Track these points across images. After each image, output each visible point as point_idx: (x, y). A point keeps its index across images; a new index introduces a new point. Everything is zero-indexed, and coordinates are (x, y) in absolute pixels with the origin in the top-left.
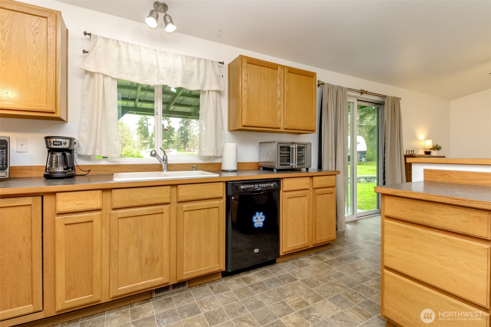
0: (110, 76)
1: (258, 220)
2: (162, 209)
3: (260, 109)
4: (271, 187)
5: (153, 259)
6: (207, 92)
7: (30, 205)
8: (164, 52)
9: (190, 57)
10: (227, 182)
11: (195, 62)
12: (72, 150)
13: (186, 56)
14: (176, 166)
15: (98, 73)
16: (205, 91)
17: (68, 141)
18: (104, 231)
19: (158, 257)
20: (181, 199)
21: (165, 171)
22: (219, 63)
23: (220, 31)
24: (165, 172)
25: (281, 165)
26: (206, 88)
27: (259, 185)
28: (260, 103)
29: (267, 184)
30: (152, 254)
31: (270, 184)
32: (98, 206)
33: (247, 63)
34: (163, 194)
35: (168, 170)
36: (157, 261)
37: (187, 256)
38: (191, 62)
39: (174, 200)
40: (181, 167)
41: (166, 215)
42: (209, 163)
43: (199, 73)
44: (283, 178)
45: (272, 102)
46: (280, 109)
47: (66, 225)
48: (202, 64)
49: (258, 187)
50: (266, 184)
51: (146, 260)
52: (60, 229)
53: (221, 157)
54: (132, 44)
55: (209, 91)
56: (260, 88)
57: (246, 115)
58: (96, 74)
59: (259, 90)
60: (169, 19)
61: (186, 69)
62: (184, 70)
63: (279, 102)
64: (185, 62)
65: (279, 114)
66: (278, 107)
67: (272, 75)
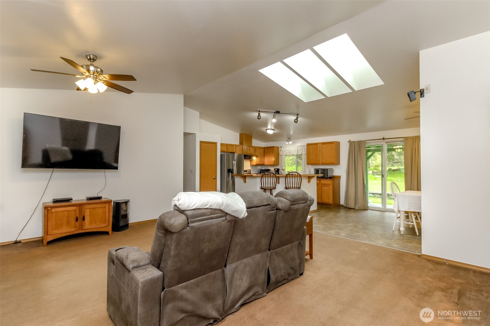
8: (292, 147)
22: (304, 145)
33: (308, 145)
54: (288, 146)
60: (290, 140)
61: (298, 149)
62: (297, 149)
63: (319, 155)
64: (298, 147)
65: (319, 159)
66: (319, 157)
67: (316, 147)
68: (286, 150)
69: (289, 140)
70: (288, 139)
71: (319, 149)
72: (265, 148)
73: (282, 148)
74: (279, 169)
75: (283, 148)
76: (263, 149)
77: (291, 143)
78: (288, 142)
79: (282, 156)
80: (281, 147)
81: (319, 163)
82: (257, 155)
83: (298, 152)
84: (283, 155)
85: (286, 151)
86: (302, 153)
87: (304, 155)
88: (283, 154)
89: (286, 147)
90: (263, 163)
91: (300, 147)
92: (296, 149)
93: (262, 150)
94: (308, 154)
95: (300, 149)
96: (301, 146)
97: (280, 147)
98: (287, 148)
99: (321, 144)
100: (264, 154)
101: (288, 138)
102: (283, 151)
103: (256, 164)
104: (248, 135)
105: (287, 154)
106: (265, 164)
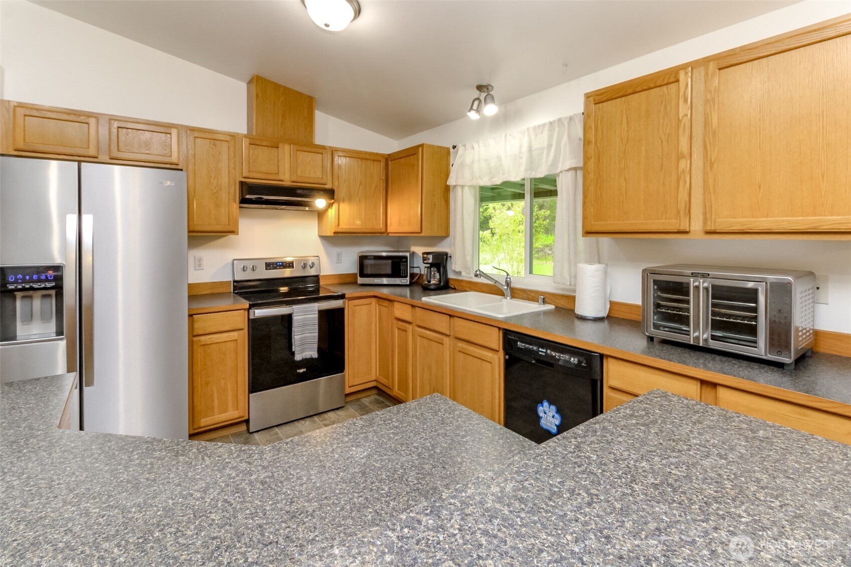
0: (467, 186)
1: (547, 418)
3: (626, 192)
4: (569, 363)
6: (562, 173)
7: (387, 307)
8: (510, 135)
10: (504, 331)
13: (535, 128)
14: (528, 293)
16: (560, 173)
17: (430, 257)
20: (456, 335)
21: (508, 298)
26: (560, 170)
27: (547, 351)
28: (625, 179)
29: (564, 356)
31: (570, 357)
32: (409, 319)
33: (595, 104)
35: (513, 297)
38: (541, 133)
39: (452, 334)
43: (549, 146)
44: (607, 356)
45: (661, 169)
47: (397, 328)
48: (556, 131)
49: (544, 354)
50: (563, 354)
52: (396, 331)
56: (625, 146)
57: (591, 210)
58: (458, 187)
59: (625, 151)
60: (490, 98)
61: (534, 147)
62: (530, 150)
63: (683, 164)
64: (533, 137)
65: (683, 196)
66: (681, 175)
67: (662, 101)
69: (483, 95)
70: (476, 93)
71: (684, 110)
72: (388, 159)
73: (457, 152)
74: (446, 254)
75: (461, 150)
76: (382, 164)
77: (491, 110)
78: (478, 111)
79: (459, 189)
80: (454, 147)
81: (684, 226)
82: (335, 189)
83: (532, 163)
84: (463, 187)
86: (554, 163)
87: (570, 174)
88: (460, 182)
89: (473, 140)
90: (382, 226)
91: (546, 133)
92: (525, 148)
93: (377, 170)
94: (591, 164)
95: (545, 144)
96: (551, 123)
98: (482, 148)
99: (700, 73)
100: (384, 185)
101: (480, 88)
102: (462, 165)
103: (337, 231)
104: (285, 88)
105: (479, 180)
106: (388, 231)
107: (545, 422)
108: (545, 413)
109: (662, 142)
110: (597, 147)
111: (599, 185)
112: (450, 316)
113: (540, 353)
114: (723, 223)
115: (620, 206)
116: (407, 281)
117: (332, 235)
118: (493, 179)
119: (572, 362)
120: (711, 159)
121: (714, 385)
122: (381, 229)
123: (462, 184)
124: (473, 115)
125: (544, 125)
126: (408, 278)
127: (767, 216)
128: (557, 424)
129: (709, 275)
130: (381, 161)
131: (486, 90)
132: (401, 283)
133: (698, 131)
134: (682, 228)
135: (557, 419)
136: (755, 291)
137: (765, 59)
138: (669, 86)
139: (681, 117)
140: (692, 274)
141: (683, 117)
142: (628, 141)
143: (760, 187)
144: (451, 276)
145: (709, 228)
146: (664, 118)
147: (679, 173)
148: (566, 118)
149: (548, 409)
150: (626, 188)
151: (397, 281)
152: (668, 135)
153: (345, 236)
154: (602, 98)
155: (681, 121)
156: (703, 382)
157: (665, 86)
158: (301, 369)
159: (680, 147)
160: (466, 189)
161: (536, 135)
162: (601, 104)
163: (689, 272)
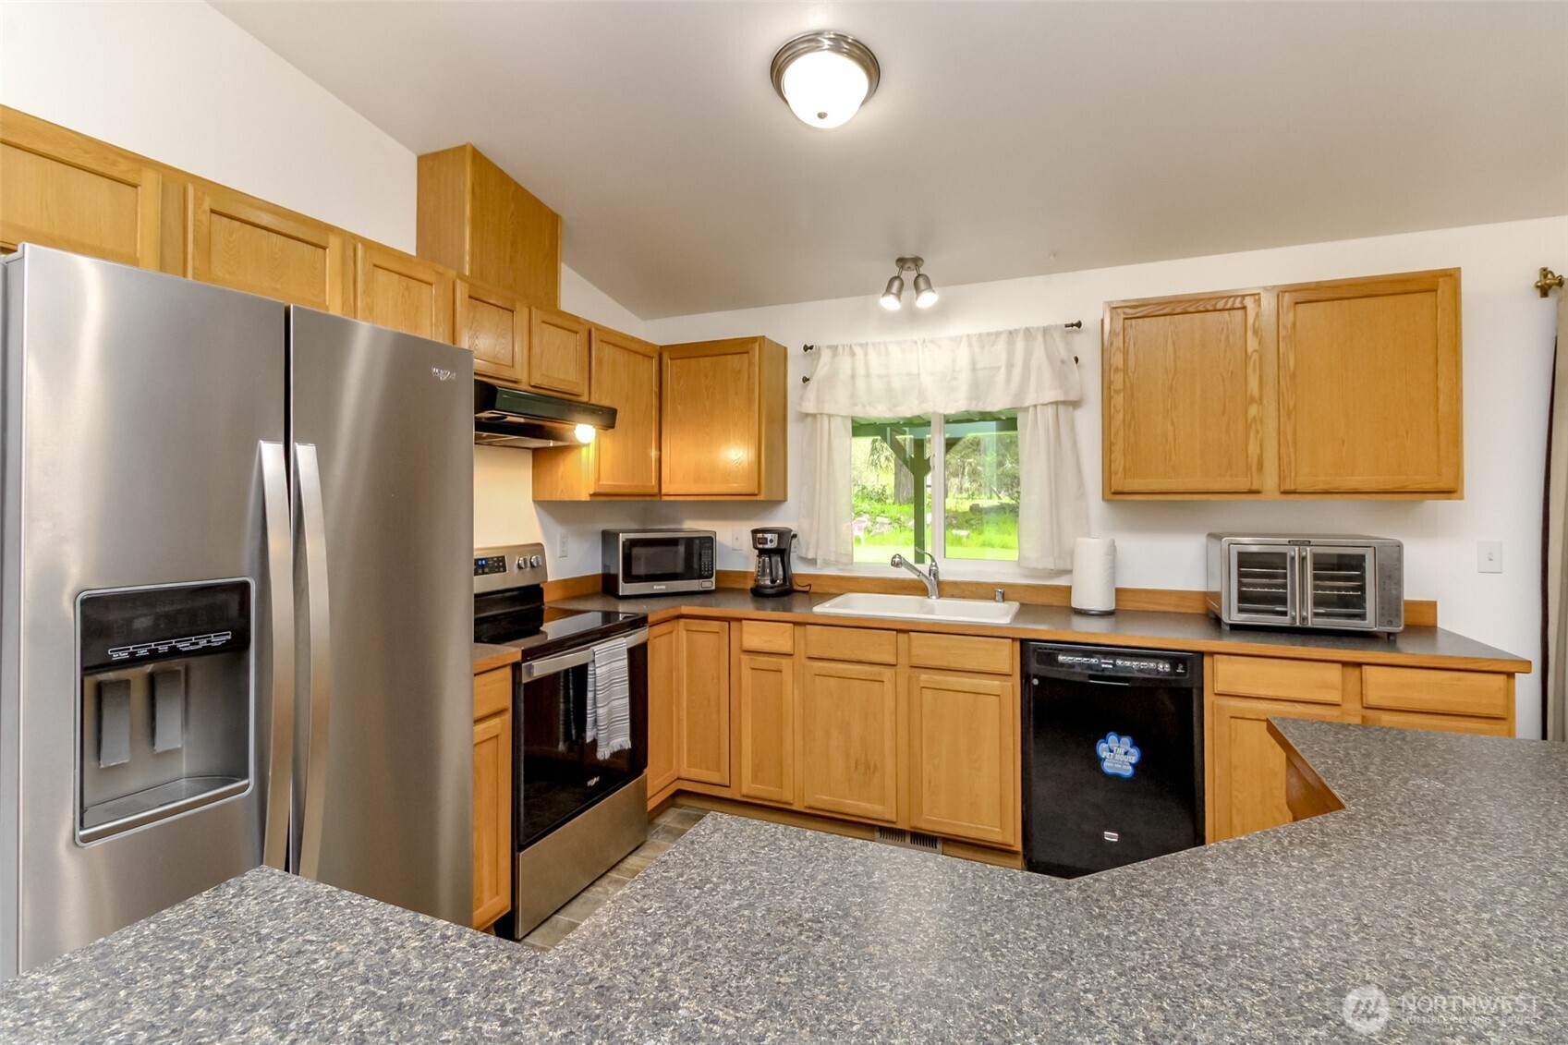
0: (838, 415)
1: (1114, 757)
2: (880, 674)
3: (1175, 441)
4: (1158, 672)
5: (867, 766)
6: (1031, 409)
7: (718, 633)
8: (932, 341)
9: (989, 334)
10: (1024, 642)
11: (1001, 344)
12: (785, 550)
13: (980, 335)
14: (963, 587)
15: (821, 414)
16: (1028, 407)
17: (774, 537)
18: (796, 691)
19: (875, 764)
20: (916, 662)
21: (934, 597)
22: (1067, 326)
23: (1055, 255)
24: (933, 600)
25: (1241, 610)
26: (1029, 402)
27: (1115, 661)
28: (1172, 423)
29: (1147, 664)
30: (866, 755)
31: (1157, 663)
32: (787, 648)
33: (1126, 319)
34: (881, 648)
35: (940, 596)
36: (874, 771)
37: (930, 784)
38: (993, 345)
39: (903, 661)
40: (974, 589)
41: (888, 687)
42: (1045, 586)
43: (1010, 366)
44: (1212, 654)
45: (1224, 413)
46: (1258, 432)
47: (752, 669)
48: (1020, 345)
49: (1111, 666)
51: (857, 763)
52: (747, 675)
53: (1070, 572)
54: (873, 344)
55: (1035, 406)
56: (1173, 379)
57: (1122, 462)
58: (819, 416)
59: (1172, 386)
60: (925, 281)
61: (979, 366)
62: (974, 369)
63: (1253, 410)
64: (977, 349)
65: (1253, 448)
66: (1251, 424)
67: (1223, 329)
68: (861, 371)
70: (894, 269)
71: (1252, 343)
72: (661, 355)
73: (817, 356)
74: (788, 533)
76: (655, 363)
77: (927, 300)
78: (898, 295)
79: (826, 420)
80: (806, 348)
81: (1255, 483)
82: (606, 402)
83: (977, 389)
84: (830, 416)
85: (861, 384)
86: (1021, 393)
88: (825, 410)
89: (864, 346)
90: (654, 482)
91: (1001, 346)
93: (648, 372)
95: (1002, 362)
97: (794, 351)
98: (873, 356)
100: (655, 401)
101: (901, 261)
102: (832, 378)
103: (597, 490)
104: (517, 186)
105: (868, 408)
106: (663, 491)
107: (1111, 765)
108: (1111, 751)
109: (1223, 380)
110: (1129, 378)
111: (1132, 428)
112: (898, 631)
113: (1103, 666)
114: (1302, 482)
115: (1165, 458)
116: (710, 584)
117: (588, 499)
118: (898, 409)
119: (1162, 670)
120: (1288, 406)
121: (1359, 665)
122: (653, 487)
123: (831, 412)
124: (890, 303)
125: (998, 334)
126: (713, 579)
127: (1352, 475)
128: (1133, 762)
129: (1310, 542)
130: (652, 358)
131: (912, 266)
132: (701, 589)
133: (1271, 370)
134: (1255, 487)
135: (1133, 755)
136: (1362, 557)
137: (1346, 301)
138: (1231, 312)
139: (1250, 351)
140: (1289, 542)
141: (1252, 353)
142: (1175, 374)
143: (1343, 442)
144: (797, 568)
145: (1287, 487)
146: (1226, 350)
147: (1249, 420)
148: (1038, 328)
149: (1117, 745)
150: (1175, 435)
151: (694, 585)
152: (1232, 373)
153: (603, 502)
154: (1136, 313)
155: (1250, 357)
156: (1345, 664)
157: (1227, 312)
158: (592, 778)
159: (1249, 389)
160: (837, 422)
161: (982, 347)
162: (1133, 321)
163: (1285, 540)
